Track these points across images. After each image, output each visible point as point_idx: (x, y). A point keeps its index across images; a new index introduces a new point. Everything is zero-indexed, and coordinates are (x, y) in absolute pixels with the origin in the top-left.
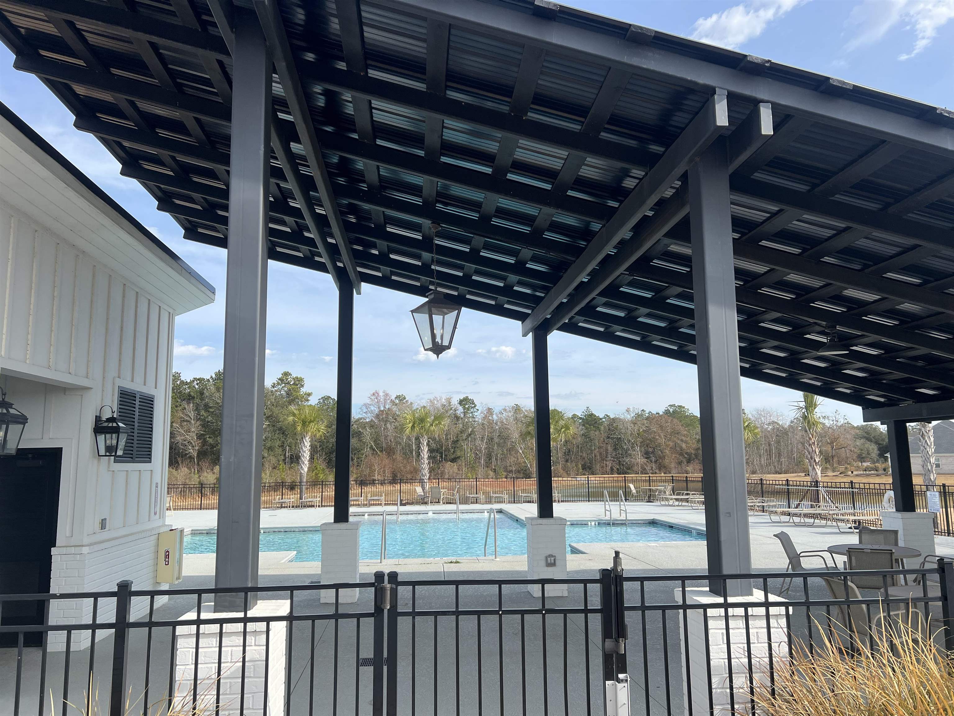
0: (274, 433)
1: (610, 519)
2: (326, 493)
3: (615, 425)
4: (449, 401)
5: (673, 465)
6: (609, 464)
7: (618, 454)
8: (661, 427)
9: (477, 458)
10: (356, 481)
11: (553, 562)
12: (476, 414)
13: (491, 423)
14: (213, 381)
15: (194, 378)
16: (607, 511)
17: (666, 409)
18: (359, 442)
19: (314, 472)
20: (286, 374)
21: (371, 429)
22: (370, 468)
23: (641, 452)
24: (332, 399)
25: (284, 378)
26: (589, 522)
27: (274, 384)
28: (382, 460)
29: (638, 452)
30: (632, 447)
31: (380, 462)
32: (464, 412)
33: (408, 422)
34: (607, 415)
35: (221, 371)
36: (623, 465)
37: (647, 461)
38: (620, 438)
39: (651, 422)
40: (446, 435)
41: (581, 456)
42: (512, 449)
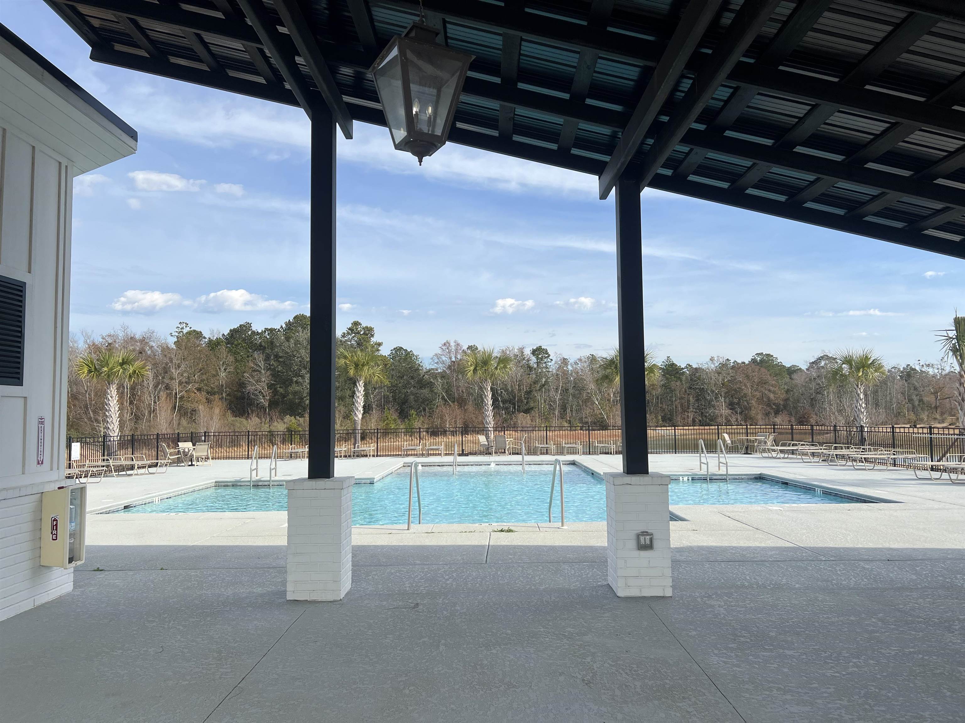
0: (344, 383)
1: (706, 473)
2: (397, 443)
3: (697, 374)
4: (521, 350)
5: (760, 417)
6: (691, 415)
7: (701, 405)
8: (747, 377)
9: (552, 409)
10: (427, 432)
11: (648, 542)
12: (550, 364)
13: (565, 373)
14: (284, 331)
15: (265, 329)
16: (702, 464)
17: (753, 358)
18: (431, 393)
19: (385, 422)
20: (356, 324)
21: (442, 380)
22: (442, 418)
23: (725, 402)
24: (404, 350)
25: (354, 327)
26: (681, 477)
27: (344, 333)
28: (453, 411)
29: (722, 402)
30: (716, 398)
31: (451, 412)
32: (537, 362)
33: (470, 365)
34: (689, 365)
35: (291, 321)
36: (706, 416)
37: (732, 413)
38: (703, 388)
39: (736, 372)
40: (519, 386)
41: (661, 407)
42: (588, 400)
